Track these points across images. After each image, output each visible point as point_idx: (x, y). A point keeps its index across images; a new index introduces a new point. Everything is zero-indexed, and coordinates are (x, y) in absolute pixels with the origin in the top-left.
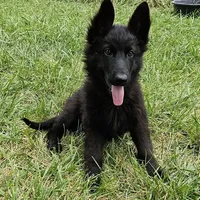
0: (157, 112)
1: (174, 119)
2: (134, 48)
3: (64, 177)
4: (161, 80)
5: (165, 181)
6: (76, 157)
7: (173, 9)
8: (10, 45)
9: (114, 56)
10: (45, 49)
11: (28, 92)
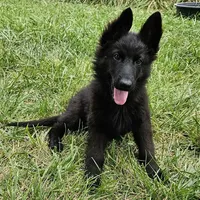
0: (159, 113)
1: (175, 119)
2: (143, 56)
3: (63, 177)
4: (162, 80)
5: (165, 183)
6: (77, 157)
7: (175, 11)
8: (17, 45)
9: (123, 61)
10: (50, 49)
11: (32, 90)
